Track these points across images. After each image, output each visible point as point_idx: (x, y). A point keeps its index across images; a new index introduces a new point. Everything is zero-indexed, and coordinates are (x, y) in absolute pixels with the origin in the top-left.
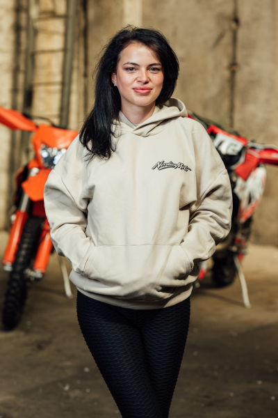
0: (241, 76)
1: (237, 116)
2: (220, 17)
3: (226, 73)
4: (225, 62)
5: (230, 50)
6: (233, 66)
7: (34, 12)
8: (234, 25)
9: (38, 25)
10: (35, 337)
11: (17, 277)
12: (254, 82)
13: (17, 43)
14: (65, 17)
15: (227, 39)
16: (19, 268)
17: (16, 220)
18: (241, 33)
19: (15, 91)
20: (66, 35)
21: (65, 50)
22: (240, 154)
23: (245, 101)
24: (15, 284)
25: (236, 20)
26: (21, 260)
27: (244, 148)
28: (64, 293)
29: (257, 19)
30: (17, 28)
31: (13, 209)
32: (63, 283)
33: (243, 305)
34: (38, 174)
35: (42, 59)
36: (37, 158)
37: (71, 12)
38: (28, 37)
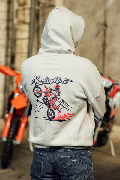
0: (108, 50)
1: (106, 68)
2: (99, 24)
3: (101, 49)
4: (101, 43)
5: (103, 38)
6: (104, 45)
7: (15, 21)
8: (104, 27)
9: (17, 27)
10: (17, 172)
11: (9, 144)
12: (114, 53)
13: (8, 35)
14: (30, 24)
15: (102, 33)
16: (10, 140)
17: (8, 117)
18: (108, 31)
19: (7, 56)
20: (30, 31)
21: (29, 38)
22: (111, 87)
23: (109, 61)
24: (8, 148)
25: (106, 25)
26: (11, 136)
27: (113, 85)
28: (29, 149)
29: (115, 24)
30: (8, 28)
31: (7, 111)
32: (29, 144)
33: (111, 155)
34: (18, 96)
35: (19, 42)
36: (18, 88)
37: (32, 22)
38: (13, 32)
